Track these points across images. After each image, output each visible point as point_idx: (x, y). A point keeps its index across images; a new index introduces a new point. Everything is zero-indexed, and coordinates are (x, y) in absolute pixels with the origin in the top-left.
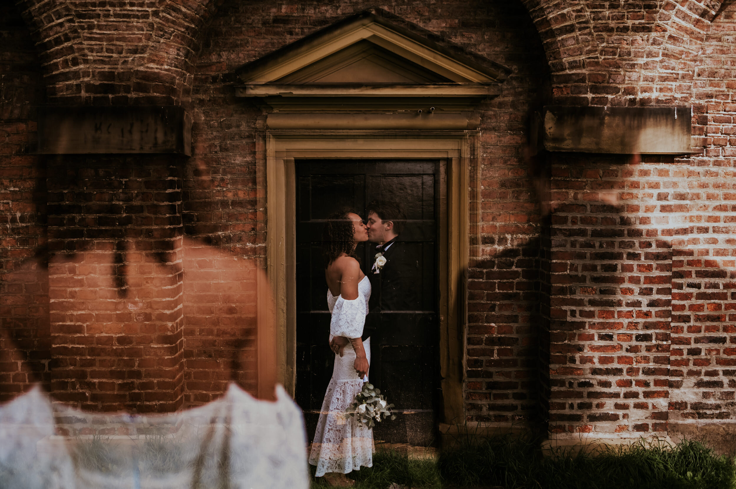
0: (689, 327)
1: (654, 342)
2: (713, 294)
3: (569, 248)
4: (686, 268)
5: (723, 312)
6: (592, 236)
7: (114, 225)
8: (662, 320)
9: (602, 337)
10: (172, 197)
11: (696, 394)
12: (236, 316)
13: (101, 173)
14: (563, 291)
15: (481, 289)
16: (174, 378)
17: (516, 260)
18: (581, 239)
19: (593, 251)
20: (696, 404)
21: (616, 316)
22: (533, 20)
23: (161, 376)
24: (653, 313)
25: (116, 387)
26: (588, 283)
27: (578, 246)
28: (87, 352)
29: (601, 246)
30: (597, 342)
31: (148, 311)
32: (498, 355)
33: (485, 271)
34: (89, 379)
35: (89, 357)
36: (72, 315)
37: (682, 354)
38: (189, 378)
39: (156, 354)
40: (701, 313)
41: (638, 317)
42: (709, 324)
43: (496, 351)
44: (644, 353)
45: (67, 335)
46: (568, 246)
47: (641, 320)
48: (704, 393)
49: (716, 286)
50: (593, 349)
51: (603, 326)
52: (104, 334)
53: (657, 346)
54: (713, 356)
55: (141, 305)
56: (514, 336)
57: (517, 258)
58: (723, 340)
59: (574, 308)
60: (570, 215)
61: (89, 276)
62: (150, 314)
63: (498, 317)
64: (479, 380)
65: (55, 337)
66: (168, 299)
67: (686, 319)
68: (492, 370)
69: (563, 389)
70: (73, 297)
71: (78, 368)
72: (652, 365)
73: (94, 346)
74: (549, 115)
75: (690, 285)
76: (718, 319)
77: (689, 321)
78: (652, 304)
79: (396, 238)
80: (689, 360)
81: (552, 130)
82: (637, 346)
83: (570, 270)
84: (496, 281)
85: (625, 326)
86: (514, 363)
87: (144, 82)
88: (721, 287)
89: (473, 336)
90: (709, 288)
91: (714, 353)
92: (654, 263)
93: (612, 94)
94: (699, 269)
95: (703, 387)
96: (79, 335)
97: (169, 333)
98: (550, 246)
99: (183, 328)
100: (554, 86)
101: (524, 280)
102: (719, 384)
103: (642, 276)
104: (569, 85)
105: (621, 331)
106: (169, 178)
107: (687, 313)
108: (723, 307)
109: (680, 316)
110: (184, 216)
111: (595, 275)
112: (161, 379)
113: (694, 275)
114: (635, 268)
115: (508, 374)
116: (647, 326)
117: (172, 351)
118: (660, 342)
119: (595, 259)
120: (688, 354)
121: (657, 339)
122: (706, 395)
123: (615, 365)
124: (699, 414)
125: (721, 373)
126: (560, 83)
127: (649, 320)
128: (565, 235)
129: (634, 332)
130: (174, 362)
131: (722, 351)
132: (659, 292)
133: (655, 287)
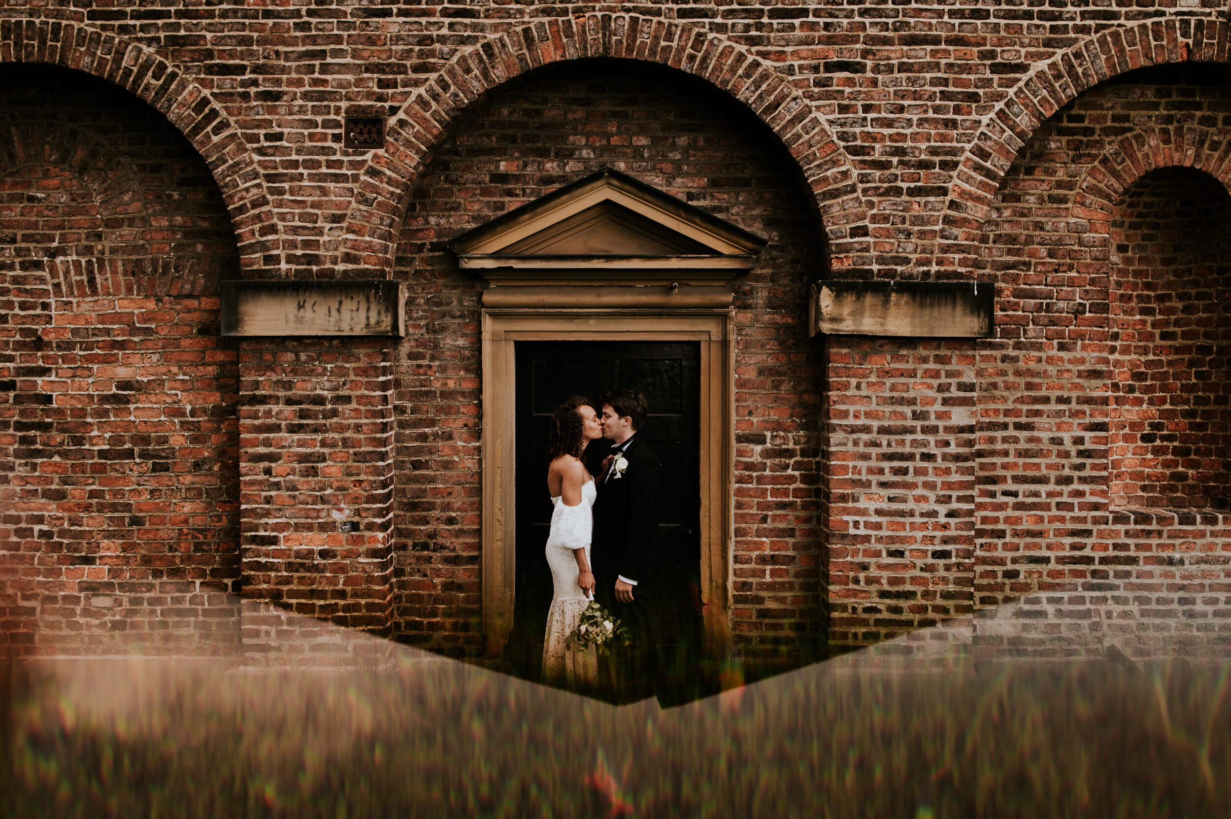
0: (1005, 544)
1: (954, 560)
2: (1034, 504)
3: (850, 447)
4: (999, 472)
5: (1045, 526)
6: (878, 433)
7: (317, 419)
8: (964, 533)
9: (891, 554)
10: (384, 386)
11: (1015, 626)
12: (456, 527)
13: (303, 357)
14: (843, 498)
15: (751, 496)
16: (385, 598)
17: (792, 462)
18: (865, 437)
19: (880, 450)
20: (1014, 638)
21: (908, 528)
22: (807, 179)
23: (369, 597)
24: (953, 525)
25: (317, 609)
26: (874, 489)
27: (861, 444)
28: (283, 567)
29: (889, 445)
30: (886, 560)
31: (356, 519)
32: (771, 576)
33: (755, 474)
34: (285, 600)
35: (285, 574)
36: (267, 523)
37: (996, 577)
38: (400, 602)
39: (364, 571)
40: (1019, 527)
41: (934, 530)
42: (1029, 540)
43: (768, 572)
44: (942, 573)
45: (260, 547)
46: (850, 444)
47: (938, 534)
48: (1024, 625)
49: (1036, 494)
50: (880, 567)
51: (892, 540)
52: (303, 547)
53: (958, 565)
54: (1035, 578)
55: (347, 512)
56: (791, 553)
57: (794, 459)
58: (1046, 560)
59: (857, 518)
60: (852, 409)
61: (287, 478)
62: (358, 523)
63: (771, 530)
64: (748, 606)
65: (246, 550)
66: (379, 505)
67: (1001, 534)
68: (763, 594)
69: (845, 615)
70: (268, 502)
71: (272, 587)
72: (951, 588)
73: (291, 560)
74: (825, 291)
75: (1005, 493)
76: (1039, 534)
77: (1004, 537)
78: (951, 514)
79: (635, 435)
80: (1004, 584)
81: (829, 309)
82: (933, 564)
83: (853, 473)
84: (769, 487)
85: (919, 540)
86: (791, 586)
87: (353, 252)
88: (1044, 495)
89: (740, 553)
90: (1028, 496)
91: (1036, 575)
92: (953, 466)
93: (901, 265)
94: (1015, 473)
95: (1023, 617)
96: (274, 547)
97: (380, 546)
98: (829, 445)
99: (393, 541)
100: (833, 256)
101: (802, 486)
102: (1041, 614)
103: (939, 480)
104: (851, 255)
105: (914, 547)
106: (383, 364)
107: (1001, 526)
108: (1046, 520)
109: (993, 531)
110: (396, 408)
111: (883, 479)
112: (370, 600)
113: (1009, 481)
114: (930, 471)
115: (782, 600)
116: (945, 541)
117: (383, 566)
118: (962, 560)
119: (882, 460)
120: (1004, 577)
121: (957, 556)
122: (1025, 628)
123: (908, 587)
124: (1018, 651)
125: (1044, 601)
126: (839, 253)
127: (948, 533)
128: (845, 431)
129: (930, 548)
130: (385, 580)
131: (1045, 573)
132: (960, 499)
133: (955, 494)
